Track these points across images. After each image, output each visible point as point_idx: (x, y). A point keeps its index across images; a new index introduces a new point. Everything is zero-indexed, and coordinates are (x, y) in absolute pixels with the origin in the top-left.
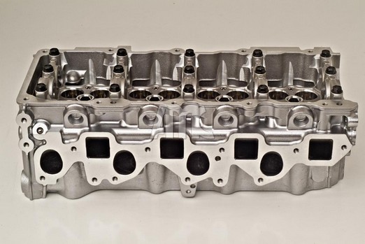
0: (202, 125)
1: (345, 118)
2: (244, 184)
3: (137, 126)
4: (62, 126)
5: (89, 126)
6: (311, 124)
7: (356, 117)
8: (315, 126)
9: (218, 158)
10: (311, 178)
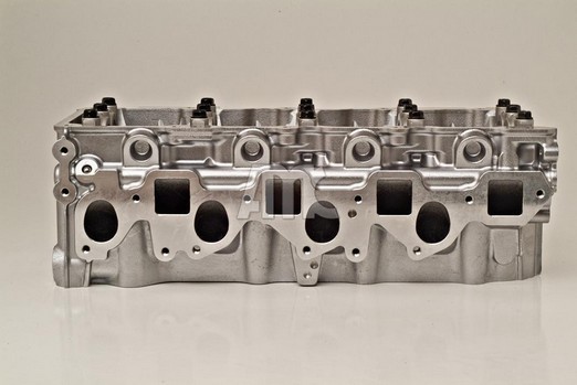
0: (327, 162)
1: (539, 148)
2: (392, 267)
3: (231, 165)
4: (120, 164)
5: (160, 164)
6: (490, 159)
7: (555, 145)
8: (495, 162)
9: (352, 214)
10: (494, 258)
